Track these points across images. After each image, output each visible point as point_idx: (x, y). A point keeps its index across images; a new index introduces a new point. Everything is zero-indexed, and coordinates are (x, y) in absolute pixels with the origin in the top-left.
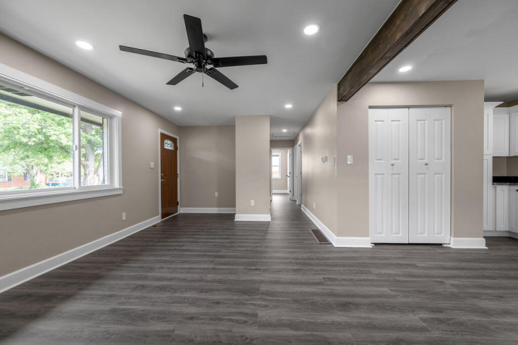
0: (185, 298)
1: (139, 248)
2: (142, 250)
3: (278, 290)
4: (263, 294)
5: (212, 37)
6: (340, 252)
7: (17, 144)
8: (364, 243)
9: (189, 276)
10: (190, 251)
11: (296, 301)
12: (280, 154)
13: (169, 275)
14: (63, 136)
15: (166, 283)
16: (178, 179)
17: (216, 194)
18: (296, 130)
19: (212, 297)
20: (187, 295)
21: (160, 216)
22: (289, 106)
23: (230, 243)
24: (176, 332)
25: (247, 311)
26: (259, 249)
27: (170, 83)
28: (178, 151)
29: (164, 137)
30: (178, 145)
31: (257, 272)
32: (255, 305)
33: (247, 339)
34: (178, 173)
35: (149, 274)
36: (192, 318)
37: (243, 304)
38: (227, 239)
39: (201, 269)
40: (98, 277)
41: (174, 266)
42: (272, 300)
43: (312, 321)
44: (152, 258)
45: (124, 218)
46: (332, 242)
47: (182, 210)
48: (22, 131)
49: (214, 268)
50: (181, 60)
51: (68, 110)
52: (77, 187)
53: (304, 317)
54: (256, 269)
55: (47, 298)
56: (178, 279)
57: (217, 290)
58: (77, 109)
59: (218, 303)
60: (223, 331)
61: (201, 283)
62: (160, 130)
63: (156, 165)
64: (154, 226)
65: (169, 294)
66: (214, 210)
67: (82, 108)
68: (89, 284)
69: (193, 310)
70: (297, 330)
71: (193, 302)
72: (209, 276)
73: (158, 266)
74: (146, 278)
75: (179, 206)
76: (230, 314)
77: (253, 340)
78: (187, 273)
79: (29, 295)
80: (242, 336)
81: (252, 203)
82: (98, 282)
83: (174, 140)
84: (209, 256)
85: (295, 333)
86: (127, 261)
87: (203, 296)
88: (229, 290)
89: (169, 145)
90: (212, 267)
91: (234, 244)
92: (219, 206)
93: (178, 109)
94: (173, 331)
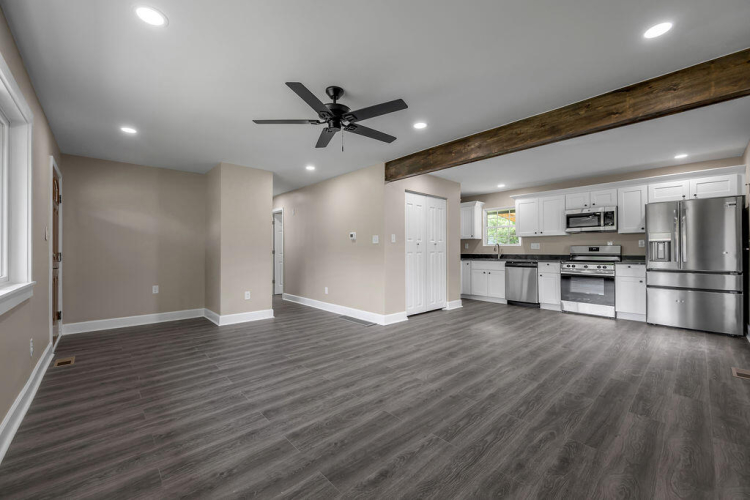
6: (395, 328)
8: (400, 317)
16: (61, 264)
17: (155, 290)
21: (51, 344)
22: (310, 168)
28: (61, 205)
30: (61, 194)
34: (60, 250)
45: (32, 351)
46: (374, 322)
47: (64, 329)
50: (315, 122)
53: (443, 368)
62: (53, 160)
63: (49, 234)
66: (150, 319)
75: (61, 322)
81: (247, 295)
92: (160, 309)
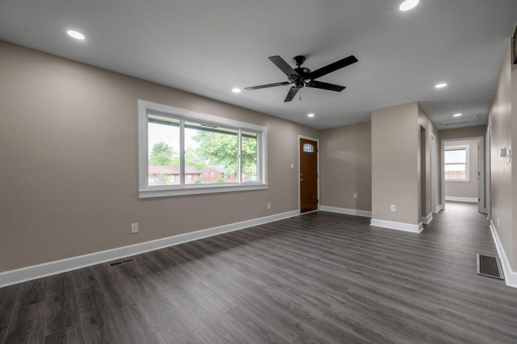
0: (283, 272)
1: (273, 232)
2: (275, 233)
3: (367, 297)
4: (349, 294)
5: (308, 55)
7: (227, 155)
9: (296, 259)
10: (309, 242)
11: (379, 313)
12: (468, 146)
13: (281, 254)
14: (248, 148)
15: (277, 258)
16: (318, 179)
17: (355, 196)
18: (481, 111)
19: (302, 279)
20: (286, 271)
21: (299, 210)
22: (441, 86)
23: (349, 244)
24: (265, 289)
25: (323, 299)
26: (375, 257)
27: (286, 101)
28: (318, 153)
29: (303, 142)
30: (318, 148)
31: (357, 276)
32: (333, 298)
33: (308, 316)
34: (318, 173)
35: (270, 250)
36: (280, 286)
37: (324, 294)
38: (348, 240)
39: (308, 257)
40: (243, 243)
41: (289, 249)
42: (352, 302)
43: (384, 336)
44: (278, 240)
45: (269, 207)
46: (506, 277)
47: (321, 208)
48: (229, 146)
49: (318, 260)
50: (285, 83)
51: (236, 131)
52: (239, 182)
53: (376, 328)
54: (358, 273)
55: (218, 247)
56: (287, 259)
57: (309, 276)
58: (239, 131)
59: (304, 284)
60: (295, 303)
61: (301, 267)
62: (300, 136)
63: (296, 166)
64: (293, 218)
65: (274, 266)
66: (353, 212)
67: (243, 129)
68: (237, 245)
69: (283, 281)
70: (359, 333)
71: (286, 277)
72: (310, 264)
73: (279, 246)
74: (267, 251)
75: (318, 204)
76: (309, 295)
77: (313, 318)
78: (296, 257)
79: (212, 243)
80: (306, 313)
81: (393, 208)
82: (242, 246)
83: (314, 144)
84: (321, 250)
85: (355, 334)
86: (262, 238)
87: (296, 275)
88: (319, 279)
89: (308, 148)
90: (317, 258)
91: (352, 246)
92: (358, 208)
93: (311, 115)
94: (265, 287)
